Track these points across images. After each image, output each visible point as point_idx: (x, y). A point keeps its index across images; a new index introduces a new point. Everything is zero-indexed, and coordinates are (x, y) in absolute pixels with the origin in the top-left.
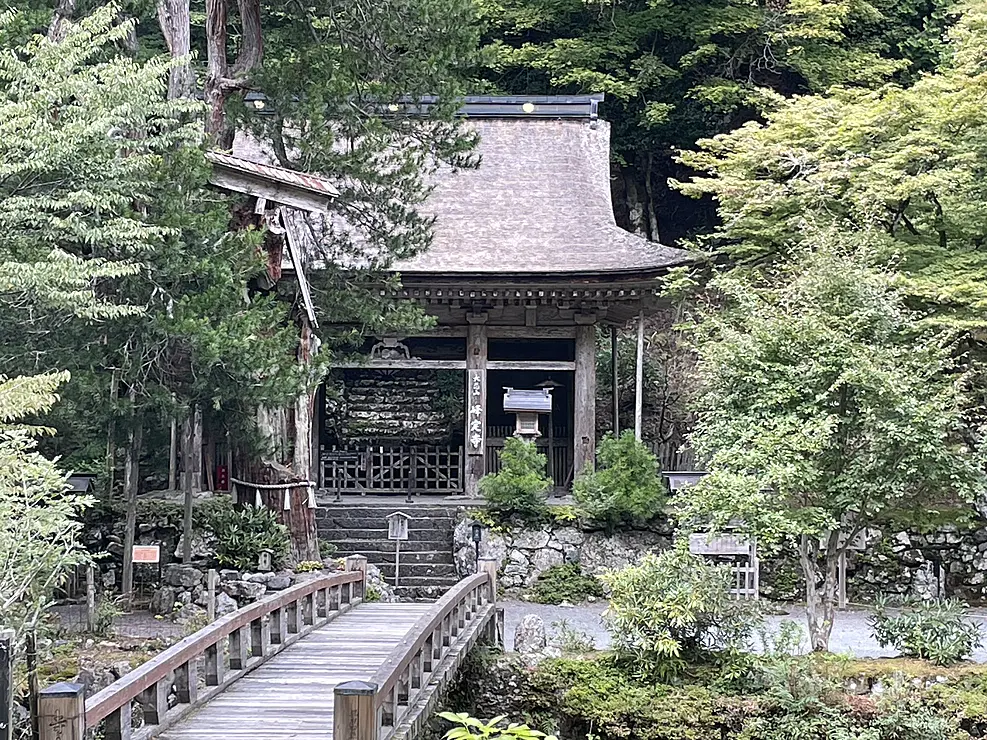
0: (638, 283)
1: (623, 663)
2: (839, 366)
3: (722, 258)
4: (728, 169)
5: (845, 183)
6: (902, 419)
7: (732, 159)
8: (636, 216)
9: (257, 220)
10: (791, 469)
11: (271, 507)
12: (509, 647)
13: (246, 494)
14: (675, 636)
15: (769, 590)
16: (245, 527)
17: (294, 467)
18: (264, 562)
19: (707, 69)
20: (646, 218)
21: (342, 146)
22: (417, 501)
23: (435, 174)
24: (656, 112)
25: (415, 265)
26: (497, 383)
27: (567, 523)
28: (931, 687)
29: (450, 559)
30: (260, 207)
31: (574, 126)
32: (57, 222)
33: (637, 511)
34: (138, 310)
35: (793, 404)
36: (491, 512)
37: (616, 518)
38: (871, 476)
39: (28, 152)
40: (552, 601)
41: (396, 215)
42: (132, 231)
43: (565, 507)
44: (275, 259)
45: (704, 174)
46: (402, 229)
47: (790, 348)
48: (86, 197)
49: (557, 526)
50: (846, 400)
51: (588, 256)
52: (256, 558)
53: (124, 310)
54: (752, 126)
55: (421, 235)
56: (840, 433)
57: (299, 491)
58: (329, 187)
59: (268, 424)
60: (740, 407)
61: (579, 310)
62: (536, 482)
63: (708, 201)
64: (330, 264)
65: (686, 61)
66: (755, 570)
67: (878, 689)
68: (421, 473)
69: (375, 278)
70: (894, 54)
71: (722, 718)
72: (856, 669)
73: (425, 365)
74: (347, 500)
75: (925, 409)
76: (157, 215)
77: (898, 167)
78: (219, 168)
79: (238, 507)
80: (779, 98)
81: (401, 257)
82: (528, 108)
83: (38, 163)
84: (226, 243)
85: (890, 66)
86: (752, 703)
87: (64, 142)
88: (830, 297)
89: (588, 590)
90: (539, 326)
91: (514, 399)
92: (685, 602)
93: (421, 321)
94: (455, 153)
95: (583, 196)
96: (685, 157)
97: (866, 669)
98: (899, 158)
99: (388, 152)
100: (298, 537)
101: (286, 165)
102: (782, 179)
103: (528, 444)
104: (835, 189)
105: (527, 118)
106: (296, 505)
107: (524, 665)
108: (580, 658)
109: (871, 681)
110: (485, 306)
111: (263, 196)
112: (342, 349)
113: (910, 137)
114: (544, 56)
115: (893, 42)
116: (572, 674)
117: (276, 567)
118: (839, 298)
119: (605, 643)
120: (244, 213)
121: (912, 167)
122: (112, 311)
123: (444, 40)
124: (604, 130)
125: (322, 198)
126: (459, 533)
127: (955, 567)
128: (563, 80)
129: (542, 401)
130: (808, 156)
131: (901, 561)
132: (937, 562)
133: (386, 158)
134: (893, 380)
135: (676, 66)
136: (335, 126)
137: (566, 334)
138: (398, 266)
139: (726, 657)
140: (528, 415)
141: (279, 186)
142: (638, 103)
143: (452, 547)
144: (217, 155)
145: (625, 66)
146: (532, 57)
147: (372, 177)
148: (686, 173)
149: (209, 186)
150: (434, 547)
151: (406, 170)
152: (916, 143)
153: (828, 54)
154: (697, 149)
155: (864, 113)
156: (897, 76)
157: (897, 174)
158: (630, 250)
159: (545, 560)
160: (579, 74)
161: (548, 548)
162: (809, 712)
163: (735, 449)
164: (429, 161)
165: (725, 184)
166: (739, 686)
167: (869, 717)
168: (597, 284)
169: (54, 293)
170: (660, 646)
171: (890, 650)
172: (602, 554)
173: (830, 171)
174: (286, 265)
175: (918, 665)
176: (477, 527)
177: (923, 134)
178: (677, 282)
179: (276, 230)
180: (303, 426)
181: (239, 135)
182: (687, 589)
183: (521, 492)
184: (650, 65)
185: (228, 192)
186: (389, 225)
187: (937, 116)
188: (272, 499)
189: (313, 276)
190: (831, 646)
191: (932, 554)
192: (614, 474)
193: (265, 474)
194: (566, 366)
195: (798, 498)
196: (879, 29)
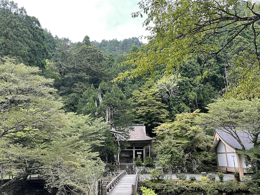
0: (149, 141)
1: (152, 181)
2: (171, 149)
3: (157, 139)
4: (157, 130)
5: (169, 132)
6: (178, 155)
7: (158, 129)
8: (147, 135)
9: (114, 136)
10: (167, 160)
11: (115, 165)
12: (140, 179)
13: (113, 164)
14: (157, 177)
15: (164, 172)
16: (113, 167)
17: (118, 161)
18: (115, 171)
19: (154, 121)
20: (148, 135)
21: (122, 129)
22: (128, 164)
23: (131, 131)
24: (149, 125)
25: (128, 140)
26: (136, 151)
27: (144, 166)
28: (183, 182)
29: (132, 170)
30: (114, 135)
31: (142, 126)
32: (97, 137)
33: (150, 164)
34: (104, 145)
35: (167, 153)
36: (136, 165)
37: (148, 165)
38: (175, 160)
39: (94, 131)
40: (142, 174)
41: (127, 135)
42: (104, 138)
43: (143, 164)
44: (116, 140)
45: (155, 131)
46: (127, 137)
47: (166, 147)
48: (100, 135)
49: (143, 166)
50: (172, 153)
51: (144, 139)
52: (114, 170)
53: (103, 145)
54: (159, 126)
55: (129, 137)
56: (172, 156)
57: (118, 163)
58: (121, 133)
59: (115, 156)
60: (162, 154)
61: (143, 144)
62: (141, 161)
63: (156, 133)
64: (121, 140)
65: (152, 120)
66: (162, 170)
67: (177, 183)
68: (128, 161)
69: (125, 141)
70: (170, 119)
71: (162, 186)
72: (175, 181)
73: (129, 150)
74: (122, 164)
75: (180, 154)
76: (105, 136)
77: (173, 130)
78: (111, 131)
79: (112, 165)
80: (161, 124)
81: (127, 139)
82: (138, 125)
83: (95, 131)
84: (111, 138)
85: (170, 120)
86: (165, 185)
87: (98, 129)
88: (169, 142)
89: (146, 173)
90: (140, 146)
91: (138, 153)
92: (158, 174)
93: (129, 146)
94: (132, 129)
95: (143, 133)
96: (153, 129)
97: (176, 181)
98: (173, 129)
99: (126, 129)
100: (118, 168)
101: (116, 131)
102: (162, 131)
103: (139, 157)
104: (168, 132)
105: (138, 126)
106: (118, 165)
107: (142, 181)
108: (147, 180)
109: (177, 182)
110: (135, 144)
111: (115, 134)
112: (122, 149)
113: (174, 127)
114: (139, 120)
115: (170, 118)
116: (147, 182)
117: (116, 171)
118: (170, 143)
119: (150, 178)
120: (113, 135)
121: (175, 130)
122: (102, 145)
123: (131, 119)
124: (145, 127)
125: (120, 134)
126: (133, 167)
127: (182, 169)
128: (141, 122)
129: (141, 153)
130: (165, 129)
131: (176, 169)
132: (180, 169)
133: (126, 130)
134: (176, 151)
135: (151, 121)
136: (121, 127)
137: (142, 146)
138: (127, 140)
139: (162, 180)
140: (139, 155)
141: (116, 133)
142: (147, 124)
143: (132, 168)
144: (110, 130)
145: (146, 121)
146: (138, 120)
147: (125, 132)
148: (153, 131)
149: (110, 133)
150: (131, 168)
151: (128, 131)
152: (175, 128)
153: (165, 119)
154: (154, 129)
155: (169, 125)
156: (171, 121)
157: (173, 131)
158: (148, 138)
159: (141, 170)
160: (142, 122)
161: (142, 168)
162: (171, 186)
163: (162, 158)
164: (130, 130)
165: (157, 132)
166: (163, 183)
167: (177, 186)
168: (145, 141)
169: (97, 144)
170: (156, 179)
171: (178, 179)
172: (147, 169)
173: (167, 130)
174: (117, 140)
175: (181, 180)
176: (135, 166)
177: (175, 127)
178: (153, 141)
179: (116, 137)
180: (118, 156)
181: (112, 128)
182: (158, 172)
183: (139, 163)
184: (148, 121)
185: (111, 133)
186: (126, 136)
187: (177, 125)
188: (116, 164)
189: (119, 141)
190: (172, 178)
191: (179, 168)
192: (148, 161)
193: (115, 161)
194: (142, 150)
195: (168, 163)
196: (169, 117)
